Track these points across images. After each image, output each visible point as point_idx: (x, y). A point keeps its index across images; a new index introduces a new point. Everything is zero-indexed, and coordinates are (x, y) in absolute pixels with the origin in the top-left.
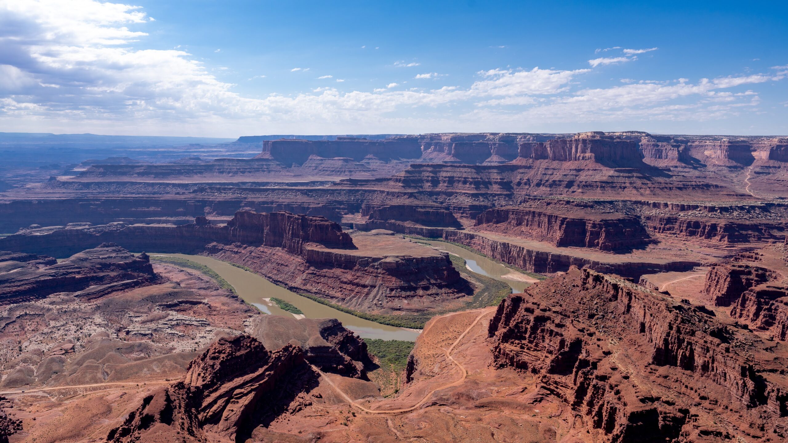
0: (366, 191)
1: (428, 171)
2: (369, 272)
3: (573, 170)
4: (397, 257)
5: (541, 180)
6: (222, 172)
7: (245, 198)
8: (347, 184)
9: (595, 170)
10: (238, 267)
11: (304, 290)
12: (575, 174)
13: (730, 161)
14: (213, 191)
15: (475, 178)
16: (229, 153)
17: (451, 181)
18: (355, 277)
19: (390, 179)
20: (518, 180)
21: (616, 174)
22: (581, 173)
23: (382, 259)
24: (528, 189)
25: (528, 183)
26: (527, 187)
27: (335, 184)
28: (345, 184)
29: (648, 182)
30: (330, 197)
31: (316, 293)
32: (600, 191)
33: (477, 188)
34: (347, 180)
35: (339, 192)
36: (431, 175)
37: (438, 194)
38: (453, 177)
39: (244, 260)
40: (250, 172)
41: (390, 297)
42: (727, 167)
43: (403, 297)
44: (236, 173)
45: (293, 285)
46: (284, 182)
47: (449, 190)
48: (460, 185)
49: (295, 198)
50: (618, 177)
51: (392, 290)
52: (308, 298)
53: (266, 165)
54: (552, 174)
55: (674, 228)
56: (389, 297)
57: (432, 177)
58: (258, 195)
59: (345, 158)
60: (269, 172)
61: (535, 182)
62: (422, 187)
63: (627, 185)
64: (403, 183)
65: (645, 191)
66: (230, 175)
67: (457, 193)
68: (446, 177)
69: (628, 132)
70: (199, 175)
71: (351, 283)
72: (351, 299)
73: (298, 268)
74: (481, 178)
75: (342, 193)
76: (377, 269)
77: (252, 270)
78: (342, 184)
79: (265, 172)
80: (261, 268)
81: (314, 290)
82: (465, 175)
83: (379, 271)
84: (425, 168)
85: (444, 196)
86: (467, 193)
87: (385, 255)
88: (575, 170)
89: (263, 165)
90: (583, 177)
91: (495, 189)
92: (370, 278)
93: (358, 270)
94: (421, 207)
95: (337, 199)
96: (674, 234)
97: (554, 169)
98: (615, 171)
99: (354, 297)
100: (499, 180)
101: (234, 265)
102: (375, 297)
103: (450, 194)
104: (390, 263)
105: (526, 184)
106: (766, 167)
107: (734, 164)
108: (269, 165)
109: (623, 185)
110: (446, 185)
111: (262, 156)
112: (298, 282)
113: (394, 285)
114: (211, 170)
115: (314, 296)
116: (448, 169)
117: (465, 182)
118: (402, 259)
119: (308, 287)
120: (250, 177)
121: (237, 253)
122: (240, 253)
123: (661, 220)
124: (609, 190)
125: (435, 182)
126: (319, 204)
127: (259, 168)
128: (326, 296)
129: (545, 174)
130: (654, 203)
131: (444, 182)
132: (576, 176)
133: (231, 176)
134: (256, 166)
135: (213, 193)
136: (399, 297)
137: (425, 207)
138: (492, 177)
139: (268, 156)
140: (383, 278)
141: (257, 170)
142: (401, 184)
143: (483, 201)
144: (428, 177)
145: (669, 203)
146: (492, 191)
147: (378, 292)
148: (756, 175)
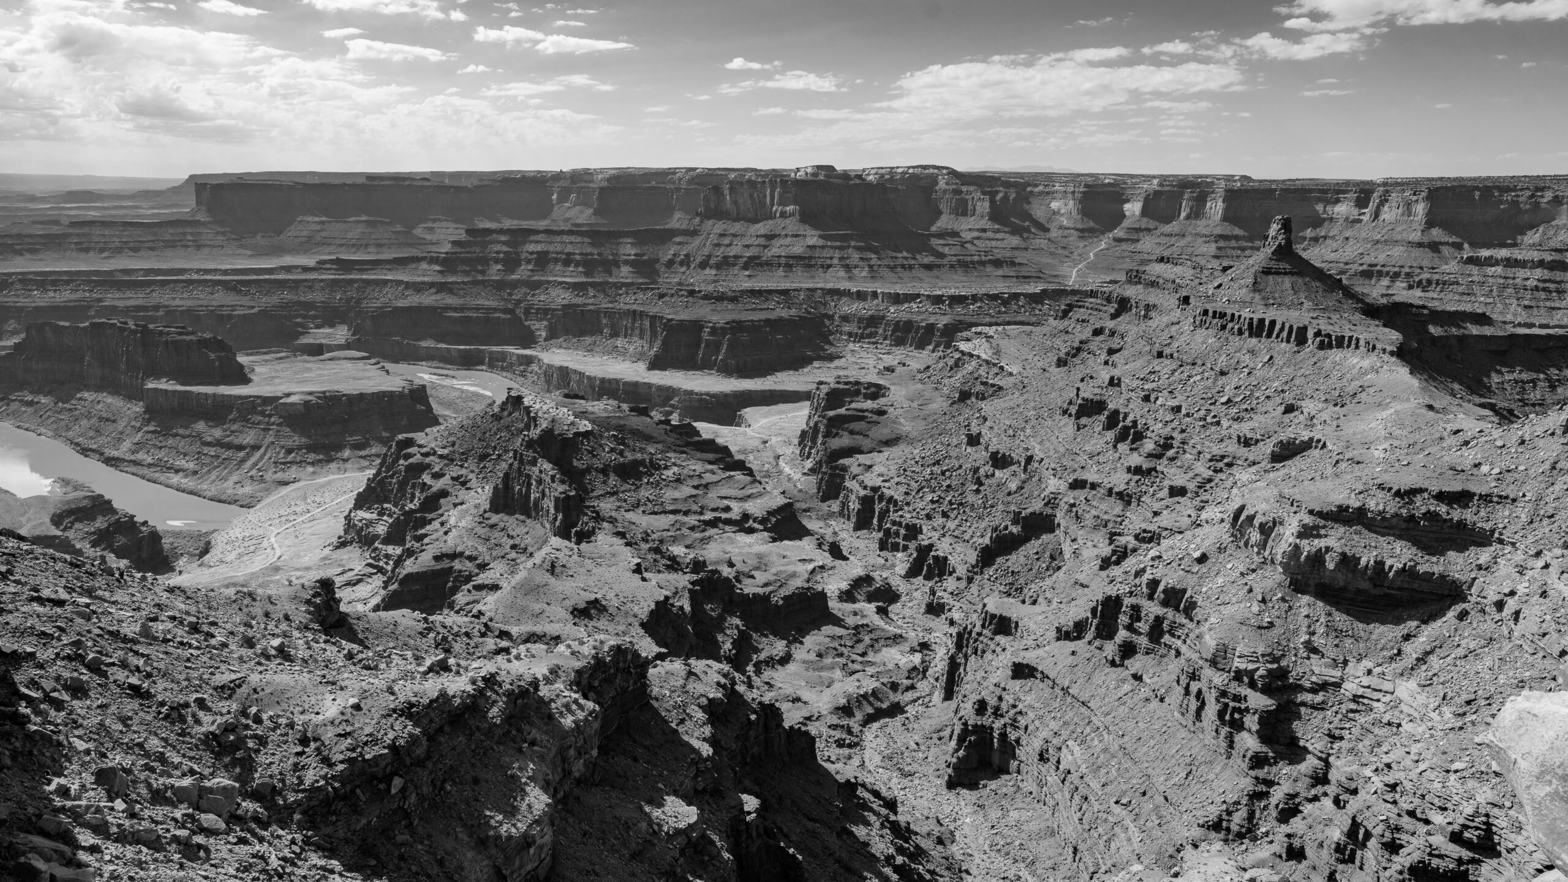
0: (368, 282)
1: (499, 242)
2: (253, 423)
3: (762, 236)
4: (311, 393)
5: (709, 257)
6: (87, 250)
7: (100, 300)
8: (330, 269)
9: (797, 236)
10: (27, 430)
11: (131, 461)
12: (763, 243)
13: (1085, 219)
14: (30, 287)
15: (587, 254)
16: (156, 211)
17: (542, 260)
18: (228, 433)
19: (423, 259)
20: (669, 257)
21: (821, 242)
22: (774, 242)
23: (281, 398)
24: (684, 273)
25: (686, 261)
26: (683, 269)
27: (306, 269)
28: (326, 269)
29: (873, 256)
30: (288, 296)
31: (150, 465)
32: (783, 274)
33: (586, 274)
34: (331, 261)
35: (310, 285)
36: (505, 249)
37: (515, 285)
38: (547, 252)
39: (41, 417)
40: (152, 249)
41: (284, 463)
42: (1077, 230)
43: (309, 463)
44: (118, 251)
45: (115, 453)
46: (219, 267)
47: (536, 278)
48: (559, 267)
49: (210, 297)
50: (823, 247)
51: (289, 451)
52: (133, 474)
53: (192, 234)
54: (730, 245)
55: (877, 333)
56: (281, 463)
57: (505, 253)
58: (128, 294)
59: (371, 218)
60: (199, 247)
61: (699, 259)
62: (483, 273)
63: (835, 261)
64: (441, 265)
65: (861, 272)
66: (104, 255)
67: (548, 282)
68: (532, 253)
69: (918, 167)
70: (28, 256)
71: (218, 443)
72: (209, 472)
73: (133, 423)
74: (599, 254)
75: (317, 286)
76: (270, 416)
77: (50, 434)
78: (321, 268)
79: (189, 250)
80: (68, 429)
81: (149, 460)
82: (569, 249)
83: (273, 420)
84: (494, 236)
85: (524, 290)
86: (566, 283)
87: (287, 391)
88: (765, 236)
89: (184, 234)
90: (776, 249)
91: (625, 273)
92: (252, 432)
93: (234, 421)
94: (455, 310)
95: (302, 299)
96: (874, 343)
97: (734, 235)
98: (820, 236)
99: (216, 467)
100: (633, 257)
101: (18, 427)
102: (255, 464)
103: (537, 285)
104: (292, 404)
105: (682, 264)
106: (1135, 229)
107: (1092, 224)
108: (199, 233)
109: (828, 262)
110: (530, 267)
111: (193, 216)
112: (123, 450)
113: (296, 443)
114: (59, 244)
115: (145, 471)
116: (540, 237)
117: (567, 262)
118: (318, 398)
119: (140, 456)
120: (149, 258)
121: (30, 404)
122: (38, 403)
123: (860, 320)
124: (799, 271)
125: (511, 262)
126: (253, 307)
127: (175, 241)
128: (168, 468)
129: (718, 245)
130: (859, 291)
131: (529, 262)
132: (765, 247)
133: (105, 258)
134: (167, 237)
135: (29, 290)
136: (301, 462)
137: (462, 309)
138: (622, 251)
139: (202, 217)
140: (278, 431)
141: (171, 245)
142: (437, 268)
143: (594, 297)
144: (498, 252)
145: (879, 291)
146: (617, 277)
147: (264, 454)
148: (1114, 244)
